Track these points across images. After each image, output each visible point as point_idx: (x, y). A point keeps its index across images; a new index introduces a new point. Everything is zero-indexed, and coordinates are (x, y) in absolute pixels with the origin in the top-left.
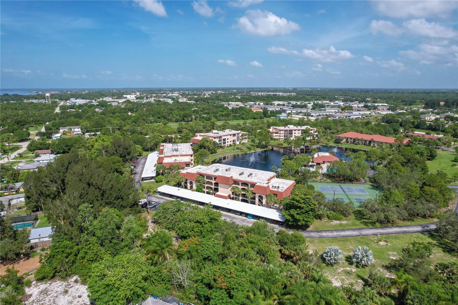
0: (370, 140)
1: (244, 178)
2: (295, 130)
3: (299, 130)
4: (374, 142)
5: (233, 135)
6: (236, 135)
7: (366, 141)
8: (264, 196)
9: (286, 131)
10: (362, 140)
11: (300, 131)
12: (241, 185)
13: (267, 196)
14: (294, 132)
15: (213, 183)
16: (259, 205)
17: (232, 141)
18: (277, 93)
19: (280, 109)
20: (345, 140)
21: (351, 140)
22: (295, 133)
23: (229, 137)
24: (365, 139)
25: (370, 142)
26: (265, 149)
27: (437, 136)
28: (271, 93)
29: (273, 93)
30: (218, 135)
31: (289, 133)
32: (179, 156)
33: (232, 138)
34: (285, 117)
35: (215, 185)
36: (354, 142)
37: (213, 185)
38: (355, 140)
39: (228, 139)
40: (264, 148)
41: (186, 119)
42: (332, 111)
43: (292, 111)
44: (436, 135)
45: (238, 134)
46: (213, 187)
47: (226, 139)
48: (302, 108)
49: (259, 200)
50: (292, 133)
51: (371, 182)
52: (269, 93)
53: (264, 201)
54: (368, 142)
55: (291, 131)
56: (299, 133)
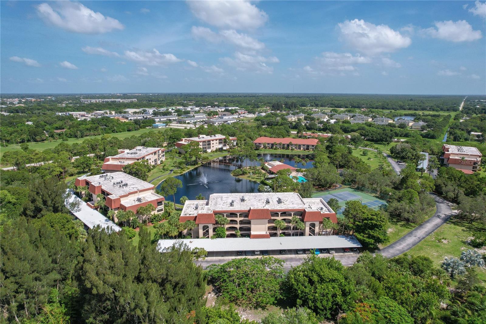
0: (288, 143)
1: (274, 206)
2: (213, 140)
3: (216, 140)
4: (292, 145)
5: (154, 153)
6: (157, 152)
7: (284, 145)
8: (317, 224)
9: (204, 142)
10: (280, 144)
11: (218, 140)
12: (281, 216)
13: (321, 223)
14: (212, 142)
15: (238, 222)
16: (310, 235)
17: (154, 161)
18: (117, 100)
19: (142, 117)
20: (262, 146)
21: (269, 145)
22: (213, 144)
23: (150, 156)
24: (283, 143)
25: (288, 145)
26: (196, 166)
27: (327, 134)
28: (108, 100)
29: (110, 100)
30: (137, 155)
31: (208, 144)
32: (138, 192)
33: (153, 158)
34: (164, 126)
35: (240, 224)
36: (272, 147)
37: (238, 223)
38: (273, 145)
39: (150, 159)
40: (194, 165)
41: (38, 138)
42: (199, 116)
43: (160, 119)
44: (325, 134)
45: (159, 151)
46: (238, 226)
47: (149, 159)
48: (166, 115)
49: (310, 228)
50: (210, 144)
51: (345, 185)
52: (106, 100)
53: (317, 229)
54: (286, 146)
55: (209, 141)
56: (216, 143)
